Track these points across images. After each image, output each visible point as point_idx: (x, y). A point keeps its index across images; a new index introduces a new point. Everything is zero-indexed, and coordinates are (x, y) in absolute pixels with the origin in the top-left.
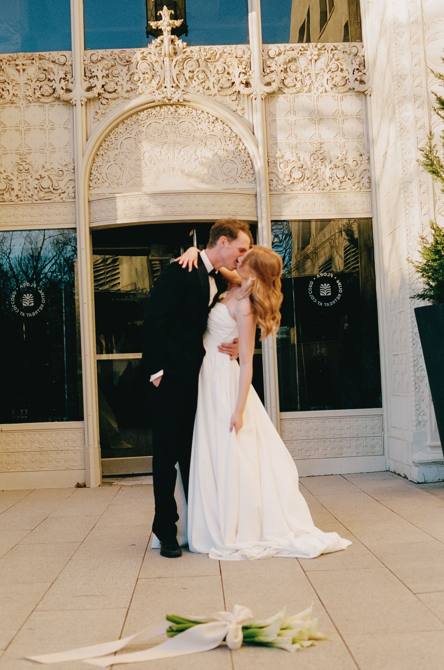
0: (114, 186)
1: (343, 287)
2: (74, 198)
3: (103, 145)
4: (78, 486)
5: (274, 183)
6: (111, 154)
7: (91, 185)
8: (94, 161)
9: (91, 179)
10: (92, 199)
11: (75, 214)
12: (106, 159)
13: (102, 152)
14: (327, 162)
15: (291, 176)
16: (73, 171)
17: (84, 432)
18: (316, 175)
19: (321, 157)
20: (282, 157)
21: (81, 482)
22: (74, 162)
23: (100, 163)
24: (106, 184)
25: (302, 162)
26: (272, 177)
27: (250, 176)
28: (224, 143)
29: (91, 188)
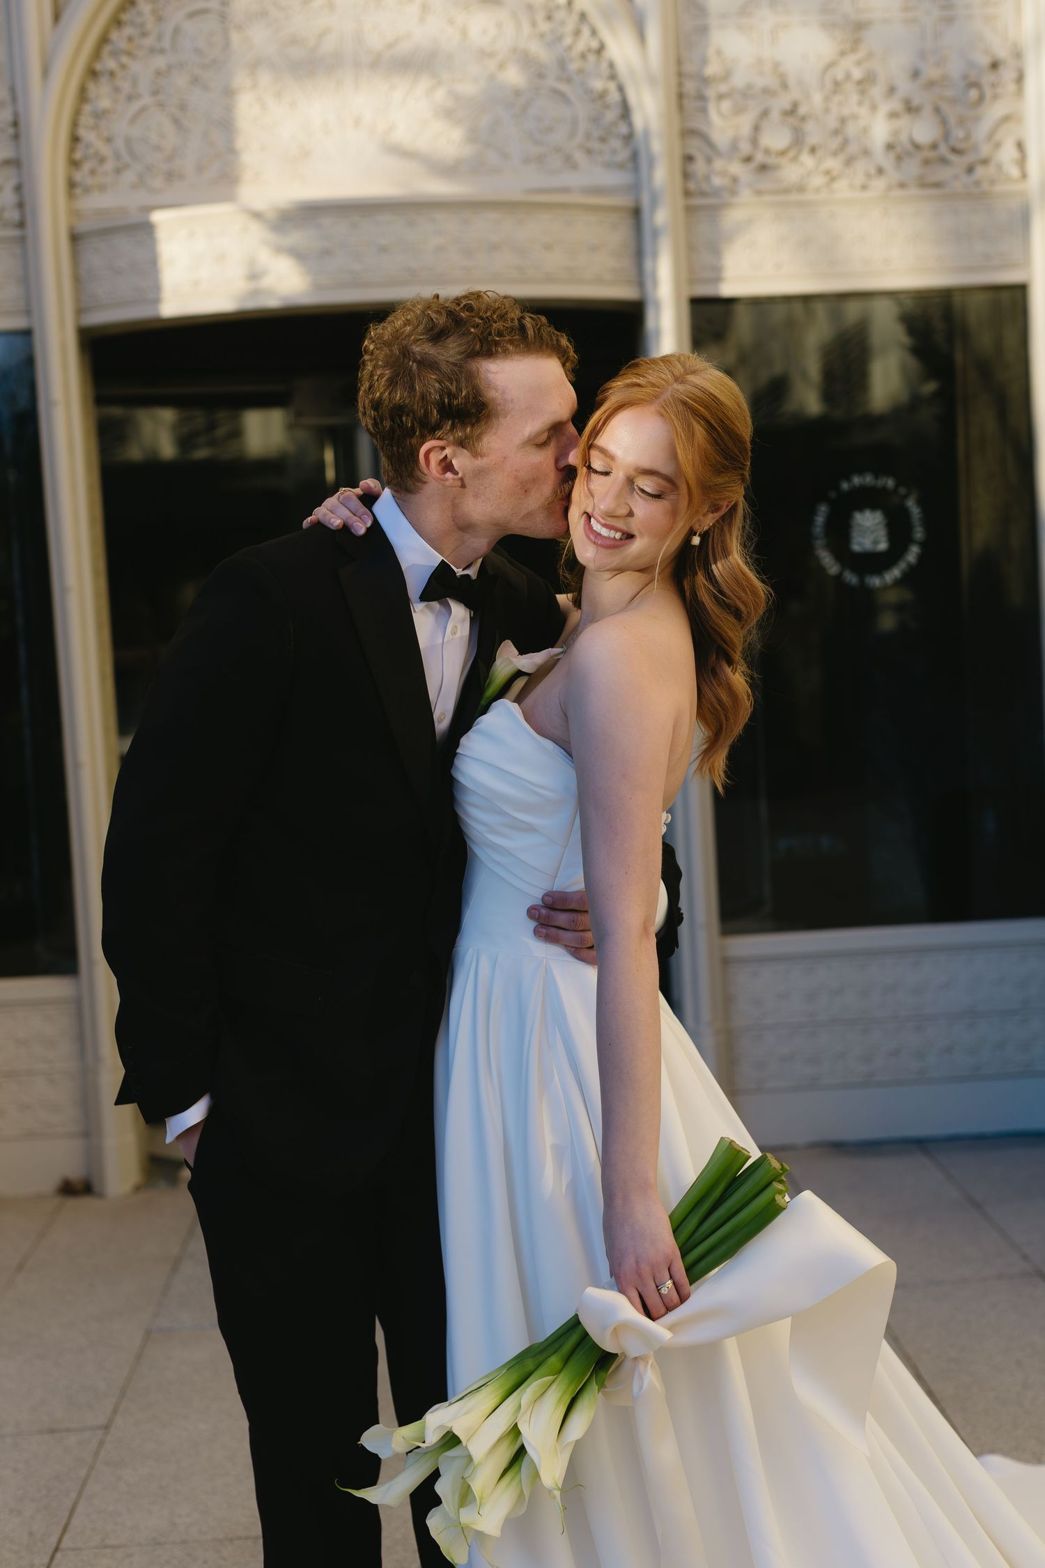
0: (157, 182)
1: (927, 522)
2: (21, 224)
3: (115, 35)
4: (69, 1189)
5: (699, 167)
6: (143, 69)
7: (78, 176)
8: (83, 96)
9: (78, 155)
10: (83, 226)
11: (28, 279)
12: (126, 86)
13: (111, 64)
14: (877, 92)
15: (754, 141)
16: (11, 131)
17: (80, 1010)
18: (839, 139)
19: (857, 74)
20: (727, 76)
21: (74, 1171)
22: (14, 99)
23: (105, 103)
24: (129, 176)
25: (795, 94)
26: (695, 146)
27: (616, 143)
28: (526, 29)
29: (78, 191)
